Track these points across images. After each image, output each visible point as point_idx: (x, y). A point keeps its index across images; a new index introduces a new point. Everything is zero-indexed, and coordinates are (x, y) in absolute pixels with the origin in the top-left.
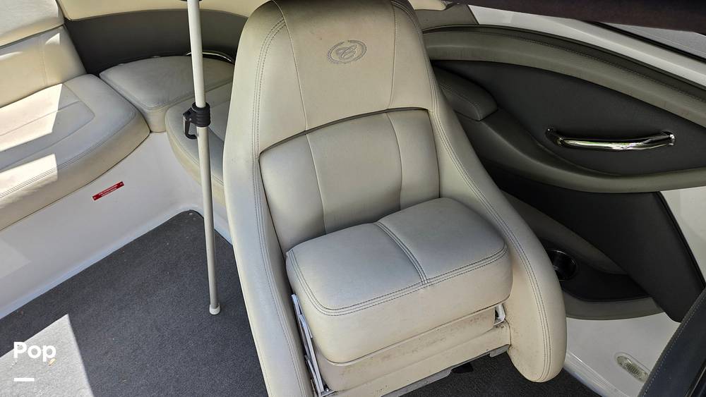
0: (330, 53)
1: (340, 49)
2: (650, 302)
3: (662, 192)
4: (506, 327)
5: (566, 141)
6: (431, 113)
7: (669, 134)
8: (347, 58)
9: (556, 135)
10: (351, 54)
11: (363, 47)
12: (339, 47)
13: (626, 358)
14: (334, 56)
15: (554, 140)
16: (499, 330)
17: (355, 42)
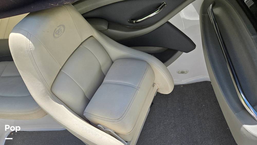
0: (54, 35)
1: (56, 32)
2: (179, 52)
3: (168, 21)
4: (155, 85)
5: (137, 21)
6: (94, 36)
7: (164, 3)
8: (61, 33)
9: (132, 21)
10: (61, 31)
11: (63, 26)
12: (56, 31)
13: (179, 71)
14: (56, 36)
15: (133, 23)
16: (154, 87)
17: (60, 26)
